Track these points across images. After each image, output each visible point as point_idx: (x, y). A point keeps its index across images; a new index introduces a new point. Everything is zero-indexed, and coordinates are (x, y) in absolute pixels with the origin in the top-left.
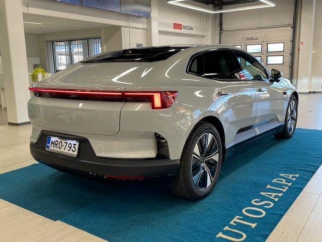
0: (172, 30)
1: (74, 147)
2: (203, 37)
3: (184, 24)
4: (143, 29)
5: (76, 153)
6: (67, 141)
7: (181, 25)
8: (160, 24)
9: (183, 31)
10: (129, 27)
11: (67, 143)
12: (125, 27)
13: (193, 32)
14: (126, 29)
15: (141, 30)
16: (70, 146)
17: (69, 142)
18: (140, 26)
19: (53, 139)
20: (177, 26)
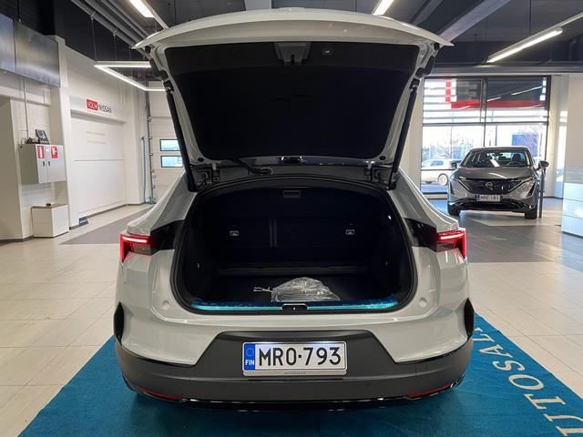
0: (85, 110)
1: (335, 354)
2: (122, 123)
3: (100, 102)
4: (44, 105)
5: (343, 365)
6: (310, 346)
7: (96, 103)
8: (73, 100)
9: (99, 113)
10: (24, 101)
11: (311, 349)
12: (15, 99)
13: (112, 116)
14: (18, 102)
15: (41, 107)
16: (322, 353)
17: (316, 346)
18: (40, 99)
19: (264, 347)
20: (92, 105)
